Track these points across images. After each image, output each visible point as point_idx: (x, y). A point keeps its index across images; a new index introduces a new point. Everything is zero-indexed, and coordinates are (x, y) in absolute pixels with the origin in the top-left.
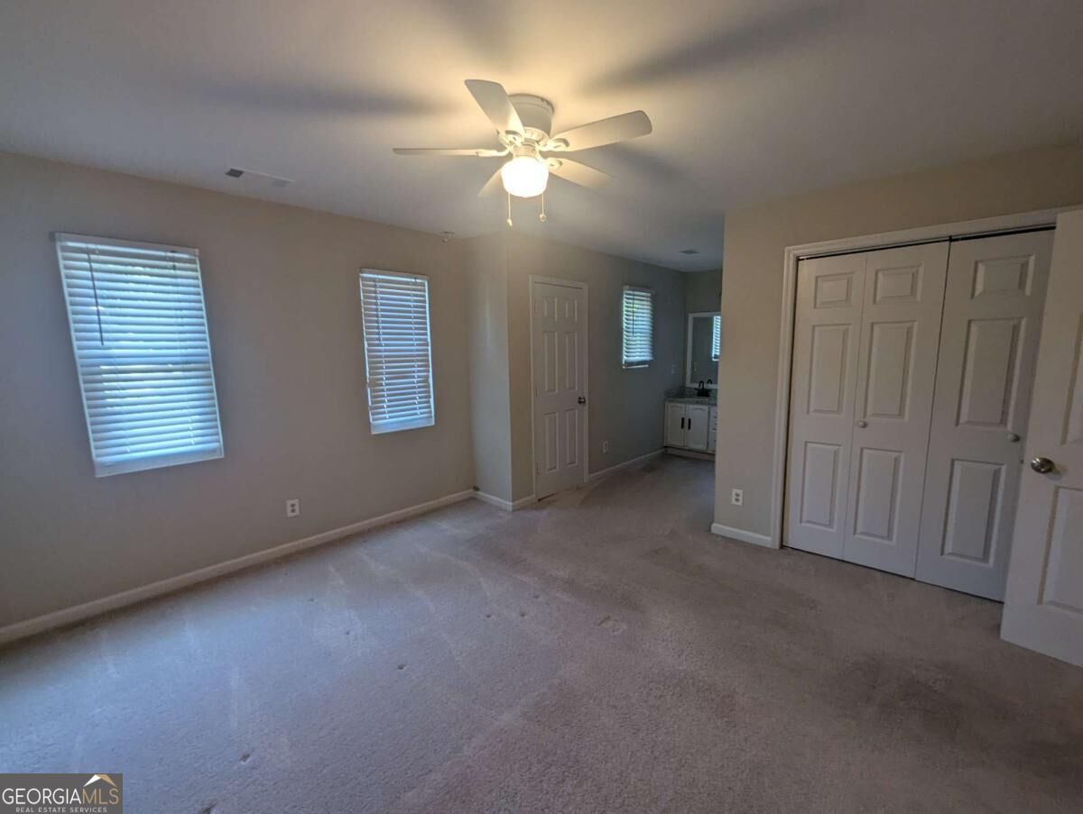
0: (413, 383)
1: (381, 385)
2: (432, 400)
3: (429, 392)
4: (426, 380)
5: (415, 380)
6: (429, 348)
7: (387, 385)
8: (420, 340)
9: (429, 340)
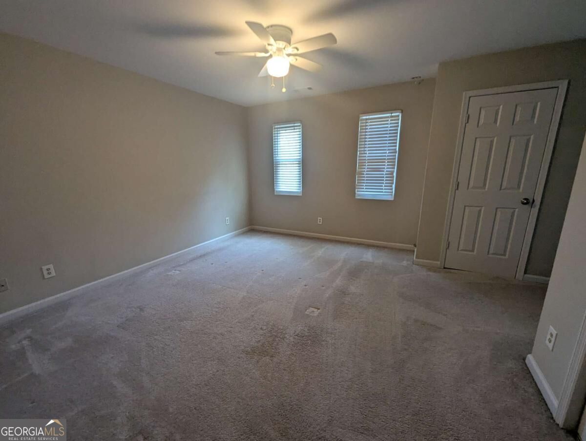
0: (383, 174)
1: (364, 174)
2: (394, 186)
3: (393, 180)
4: (392, 174)
5: (384, 173)
6: (397, 154)
7: (366, 174)
8: (392, 150)
9: (397, 150)
